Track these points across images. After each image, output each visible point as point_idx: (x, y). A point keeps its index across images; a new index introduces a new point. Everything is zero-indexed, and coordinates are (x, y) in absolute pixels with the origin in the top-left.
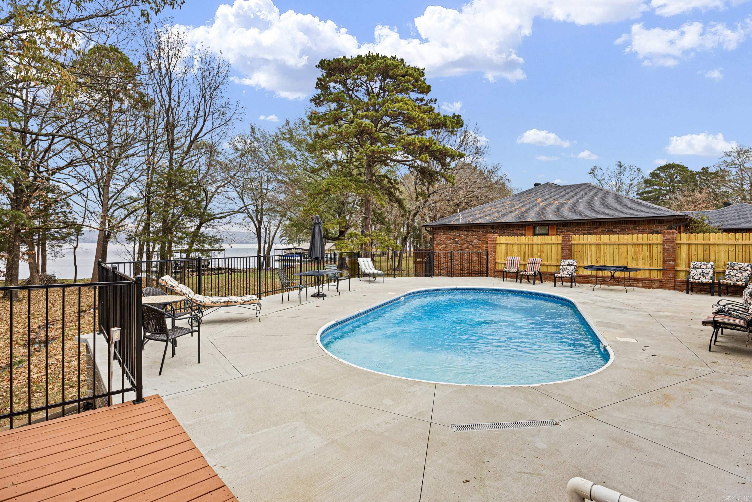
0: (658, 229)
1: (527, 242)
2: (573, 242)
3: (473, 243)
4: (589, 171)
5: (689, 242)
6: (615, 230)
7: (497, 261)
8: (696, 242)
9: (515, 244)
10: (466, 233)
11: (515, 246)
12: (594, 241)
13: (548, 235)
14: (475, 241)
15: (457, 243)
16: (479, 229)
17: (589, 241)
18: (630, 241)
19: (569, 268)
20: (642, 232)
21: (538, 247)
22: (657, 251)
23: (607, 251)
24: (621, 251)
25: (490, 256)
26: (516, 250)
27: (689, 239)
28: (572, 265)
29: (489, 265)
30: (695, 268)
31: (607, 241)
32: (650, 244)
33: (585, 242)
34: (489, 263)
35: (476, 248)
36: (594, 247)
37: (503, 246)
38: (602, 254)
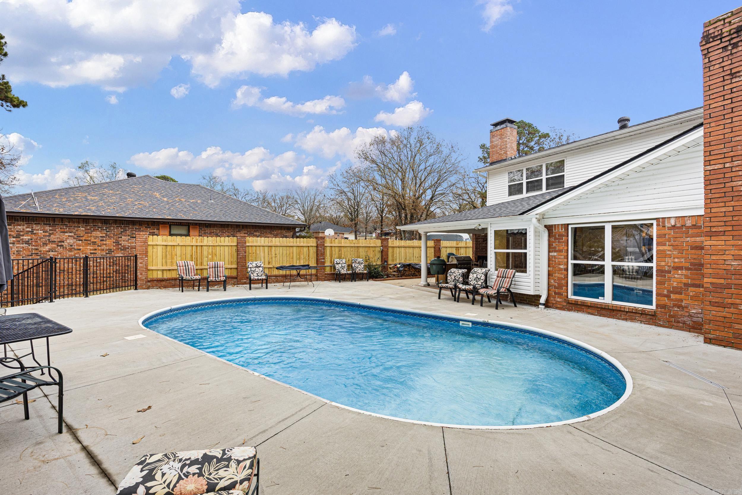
0: (287, 234)
1: (194, 243)
2: (247, 244)
3: (65, 244)
4: (80, 165)
5: (331, 245)
6: (255, 233)
7: (150, 267)
8: (335, 245)
9: (178, 245)
10: (48, 228)
11: (179, 248)
12: (267, 244)
13: (188, 235)
14: (71, 241)
15: (27, 242)
16: (79, 223)
17: (262, 244)
18: (295, 244)
19: (257, 269)
20: (276, 236)
21: (208, 249)
22: (313, 251)
23: (277, 252)
24: (288, 252)
25: (139, 261)
26: (179, 253)
27: (331, 243)
28: (259, 267)
29: (138, 274)
30: (337, 264)
31: (278, 244)
32: (308, 246)
33: (259, 244)
34: (138, 271)
35: (70, 250)
36: (266, 248)
37: (160, 248)
38: (274, 255)
